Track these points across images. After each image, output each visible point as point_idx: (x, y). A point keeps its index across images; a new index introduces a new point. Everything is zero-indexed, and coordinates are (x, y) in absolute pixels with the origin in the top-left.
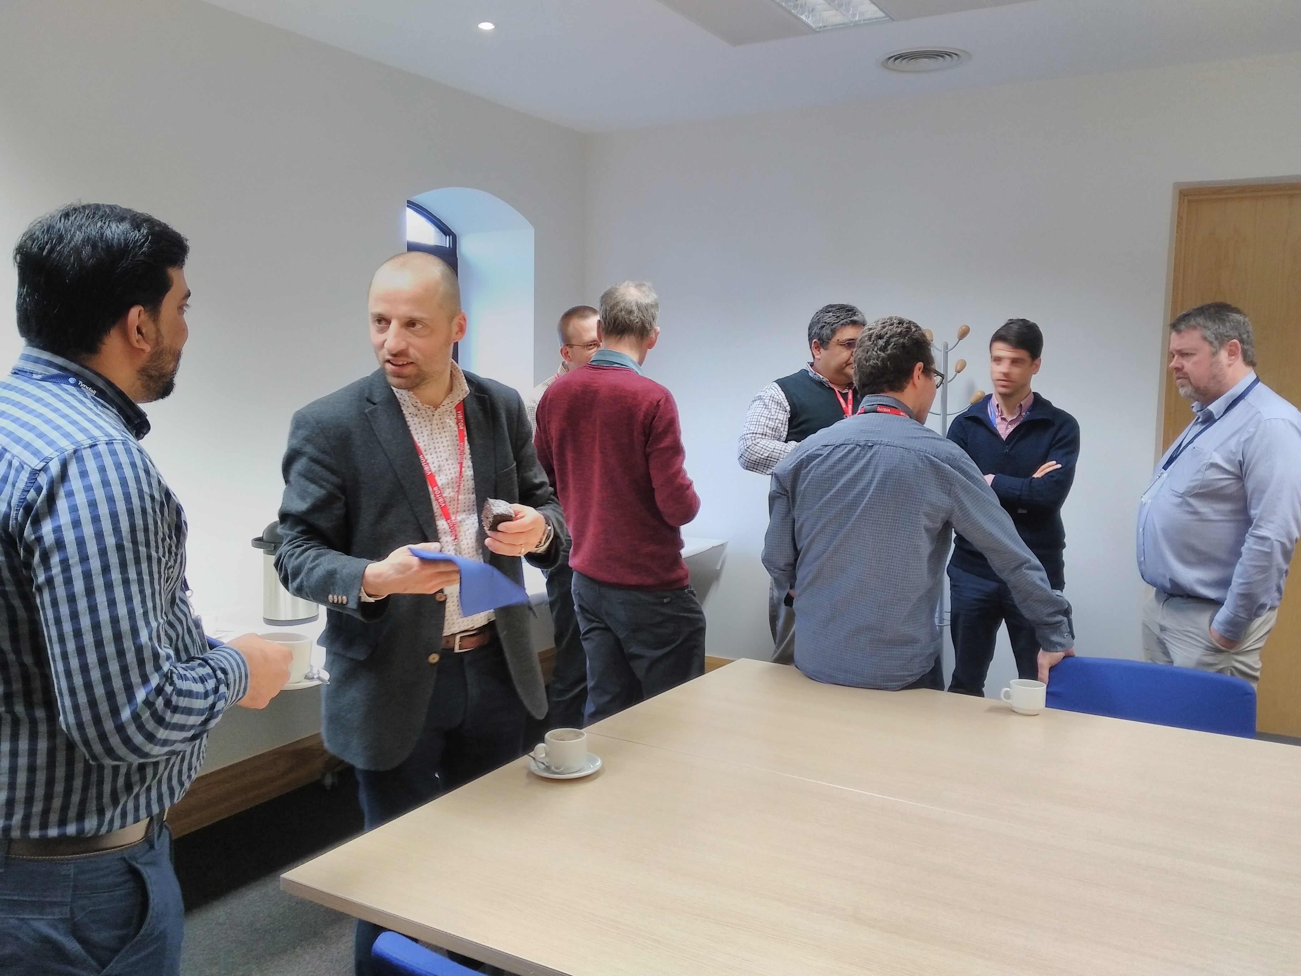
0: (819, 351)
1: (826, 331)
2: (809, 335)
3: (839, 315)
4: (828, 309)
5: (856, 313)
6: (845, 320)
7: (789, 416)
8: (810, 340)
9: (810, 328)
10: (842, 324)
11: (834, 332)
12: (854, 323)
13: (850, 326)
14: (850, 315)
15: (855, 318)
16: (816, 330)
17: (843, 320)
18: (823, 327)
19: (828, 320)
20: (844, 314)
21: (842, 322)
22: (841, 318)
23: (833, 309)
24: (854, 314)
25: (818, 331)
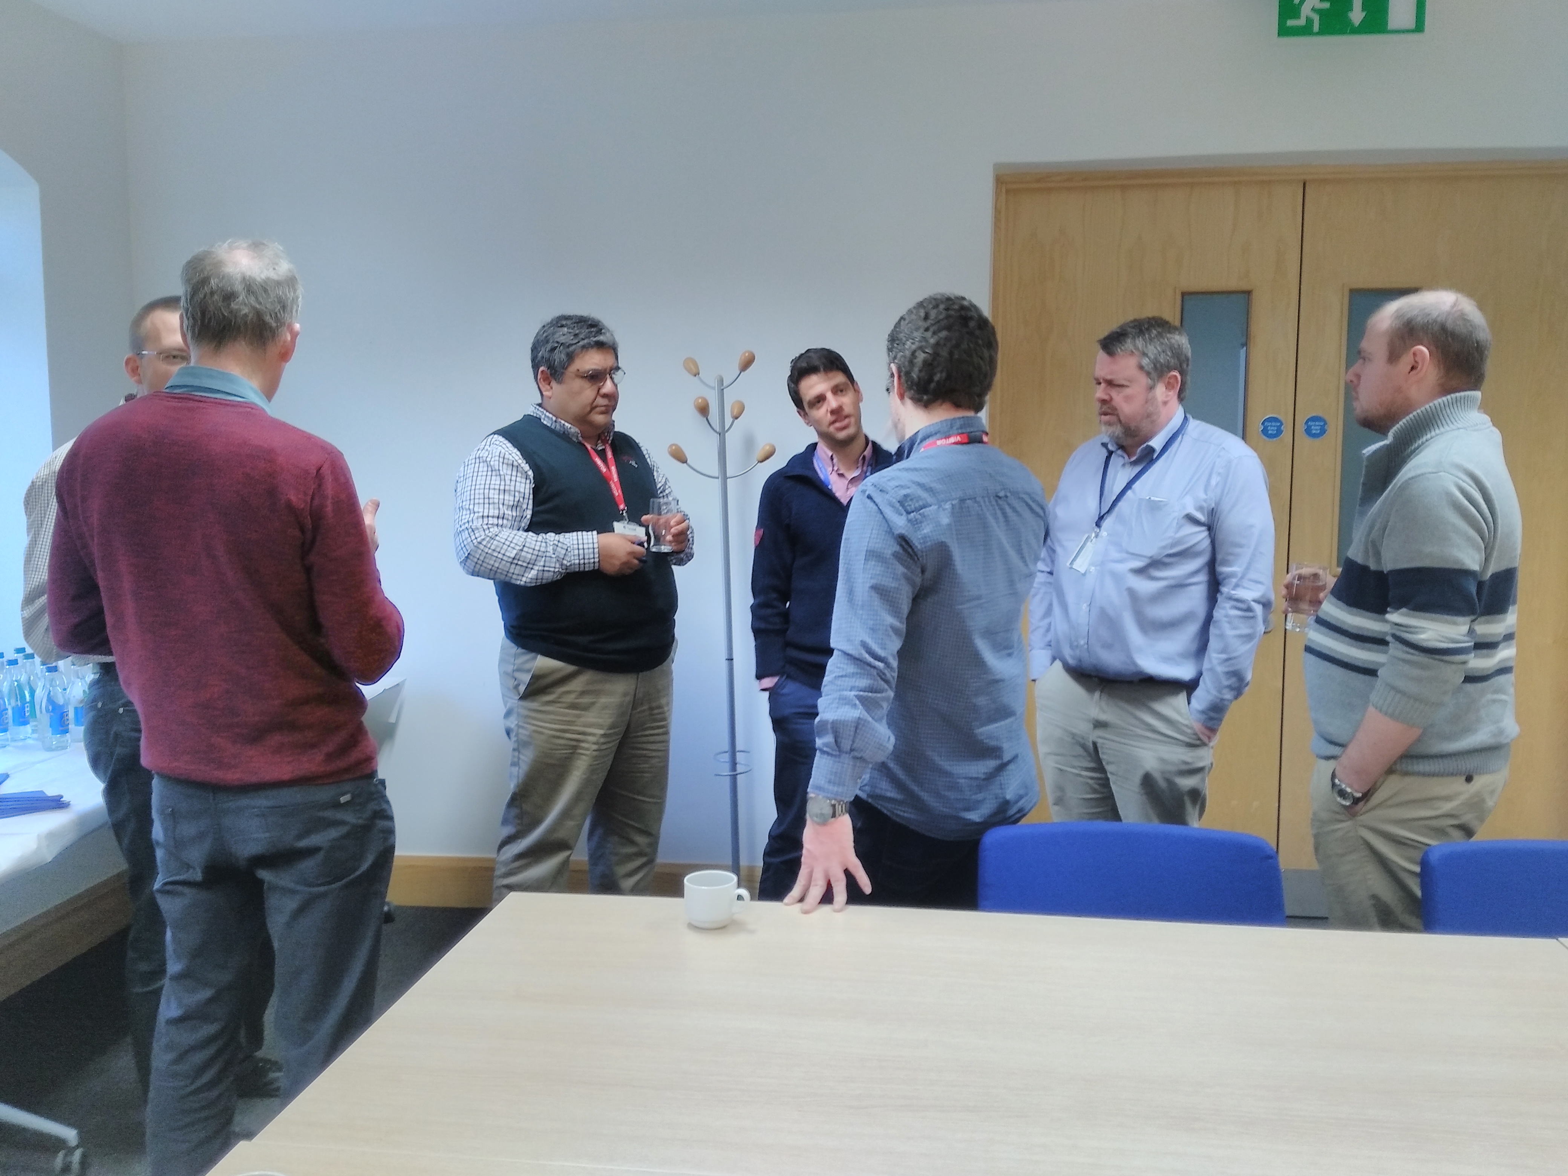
0: (549, 384)
1: (559, 356)
2: (533, 360)
3: (577, 332)
4: (560, 322)
5: (603, 331)
6: (586, 341)
7: (534, 486)
8: (535, 366)
9: (535, 349)
10: (583, 347)
11: (571, 357)
12: (600, 345)
13: (595, 350)
14: (593, 334)
15: (601, 338)
16: (543, 352)
17: (583, 339)
18: (553, 349)
19: (562, 339)
20: (585, 331)
21: (581, 343)
22: (582, 336)
23: (569, 322)
24: (599, 332)
25: (546, 355)
